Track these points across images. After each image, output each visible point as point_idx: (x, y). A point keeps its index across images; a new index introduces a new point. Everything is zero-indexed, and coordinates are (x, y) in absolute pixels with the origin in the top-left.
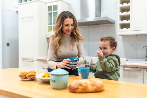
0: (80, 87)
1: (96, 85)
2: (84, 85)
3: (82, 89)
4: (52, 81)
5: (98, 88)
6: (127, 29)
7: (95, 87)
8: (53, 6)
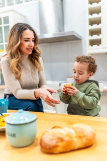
0: (60, 144)
1: (85, 136)
2: (67, 139)
3: (64, 147)
4: (9, 135)
5: (88, 142)
6: (98, 45)
7: (84, 140)
8: (4, 18)
